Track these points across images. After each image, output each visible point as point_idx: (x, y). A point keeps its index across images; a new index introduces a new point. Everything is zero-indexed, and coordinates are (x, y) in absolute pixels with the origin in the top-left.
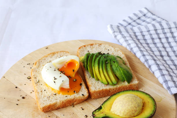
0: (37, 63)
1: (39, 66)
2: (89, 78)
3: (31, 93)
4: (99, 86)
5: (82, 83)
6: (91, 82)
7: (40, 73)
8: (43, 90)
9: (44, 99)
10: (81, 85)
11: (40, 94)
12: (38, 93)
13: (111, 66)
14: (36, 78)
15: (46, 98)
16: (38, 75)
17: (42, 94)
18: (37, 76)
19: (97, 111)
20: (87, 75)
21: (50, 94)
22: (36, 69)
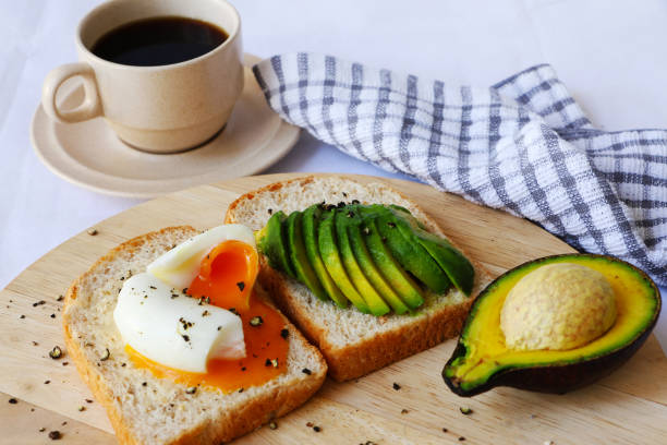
0: (81, 288)
1: (89, 299)
2: (306, 305)
3: (83, 409)
4: (356, 326)
5: (286, 327)
6: (320, 316)
7: (101, 322)
8: (139, 385)
9: (152, 420)
10: (285, 334)
11: (130, 402)
12: (118, 399)
13: (385, 241)
14: (91, 345)
15: (157, 415)
16: (97, 332)
17: (135, 402)
18: (93, 337)
19: (455, 363)
20: (298, 298)
21: (172, 394)
22: (82, 311)
